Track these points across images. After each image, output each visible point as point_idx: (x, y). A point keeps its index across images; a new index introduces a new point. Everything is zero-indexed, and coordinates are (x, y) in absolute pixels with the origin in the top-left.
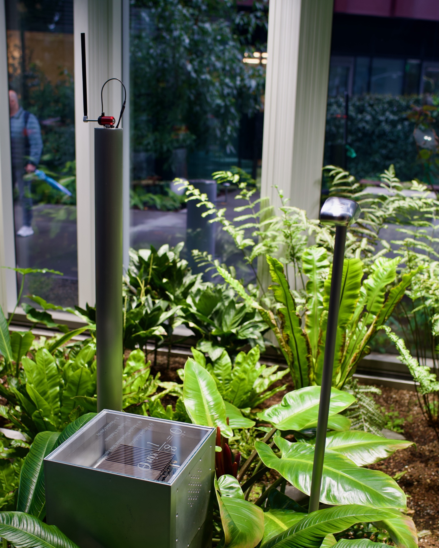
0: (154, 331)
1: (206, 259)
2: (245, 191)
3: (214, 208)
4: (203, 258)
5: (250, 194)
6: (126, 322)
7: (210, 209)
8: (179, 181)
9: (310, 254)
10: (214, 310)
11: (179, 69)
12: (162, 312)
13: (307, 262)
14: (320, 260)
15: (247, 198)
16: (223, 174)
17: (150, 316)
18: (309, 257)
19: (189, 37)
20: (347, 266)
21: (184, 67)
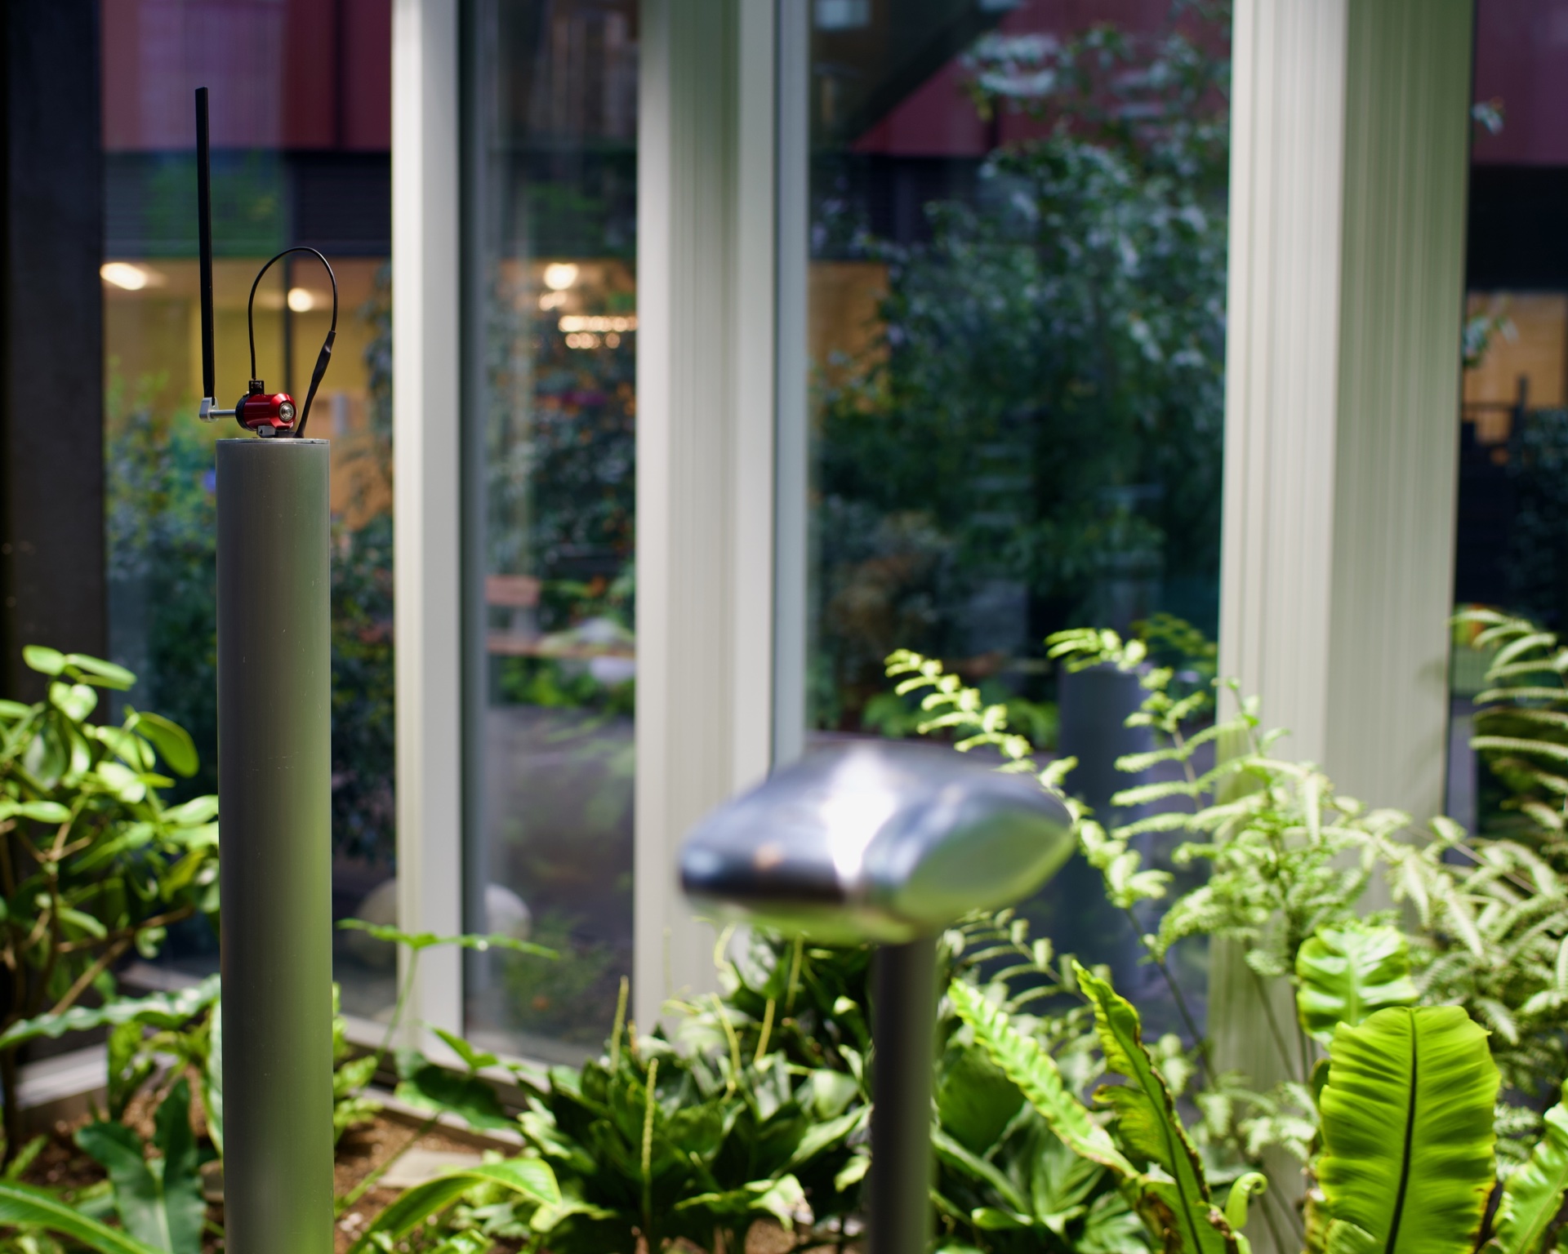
0: (757, 1195)
1: (1003, 935)
2: (1158, 699)
3: (1025, 757)
4: (993, 930)
5: (1181, 708)
6: (654, 1157)
7: (1010, 760)
8: (907, 661)
9: (1335, 953)
10: (1012, 1126)
11: (1109, 337)
12: (806, 1123)
13: (1321, 983)
14: (1377, 980)
15: (1169, 725)
16: (1085, 637)
17: (764, 1135)
18: (1329, 965)
19: (1139, 248)
20: (1409, 1038)
21: (1123, 333)
